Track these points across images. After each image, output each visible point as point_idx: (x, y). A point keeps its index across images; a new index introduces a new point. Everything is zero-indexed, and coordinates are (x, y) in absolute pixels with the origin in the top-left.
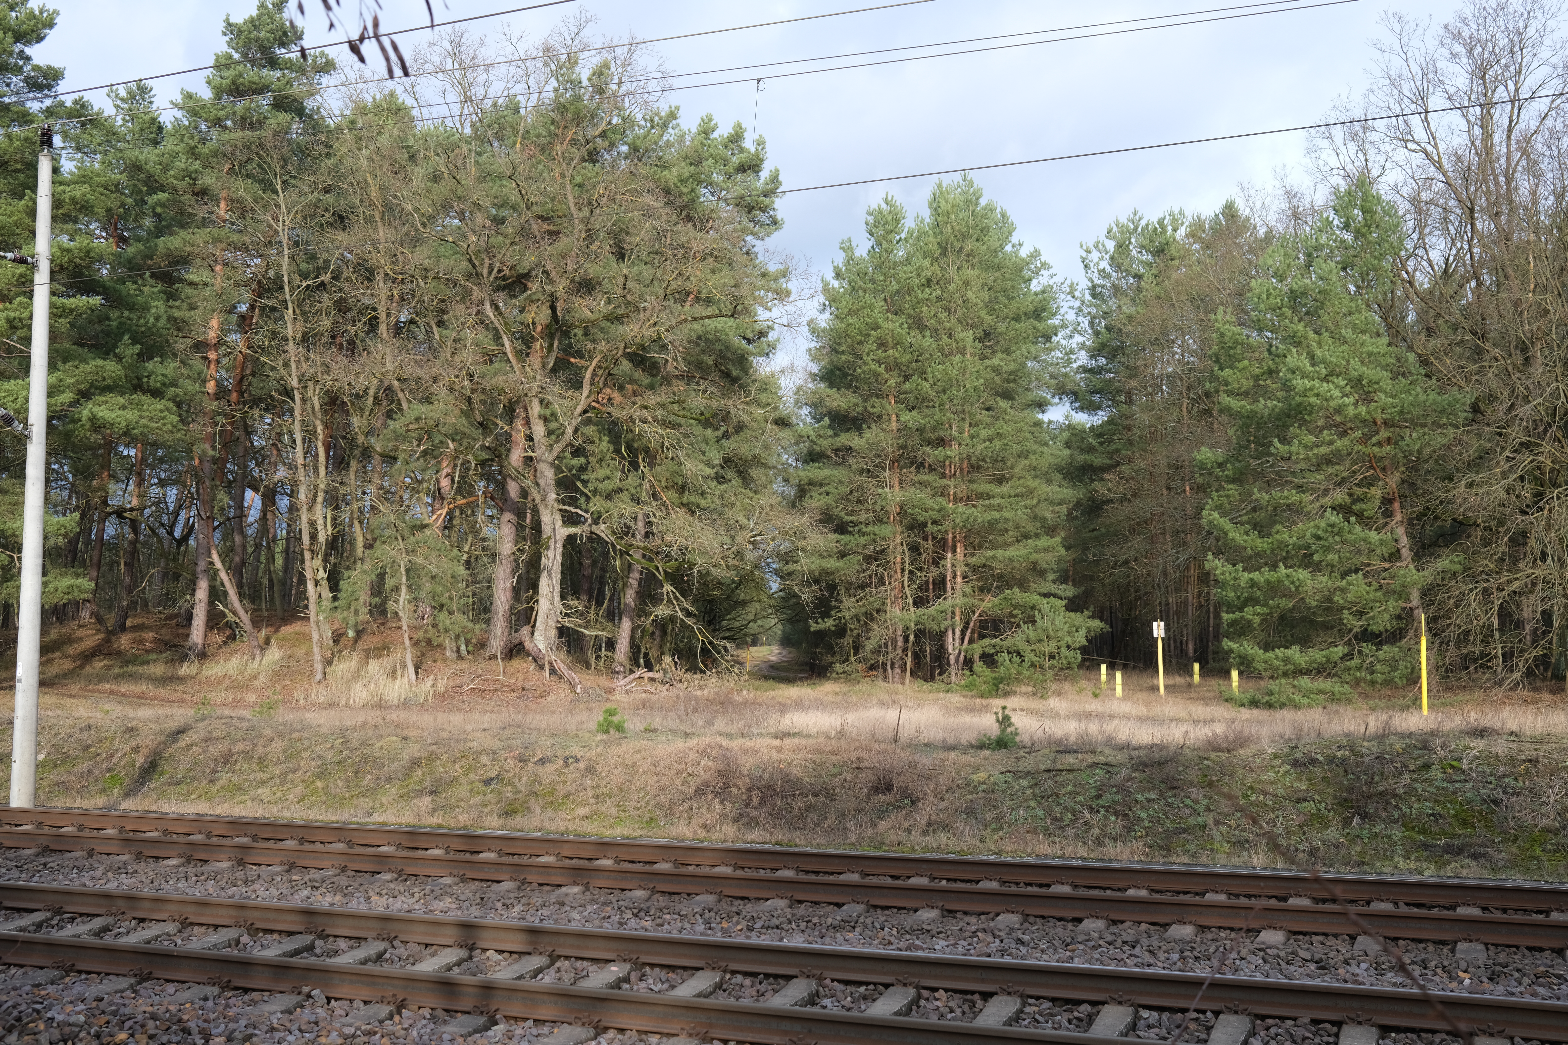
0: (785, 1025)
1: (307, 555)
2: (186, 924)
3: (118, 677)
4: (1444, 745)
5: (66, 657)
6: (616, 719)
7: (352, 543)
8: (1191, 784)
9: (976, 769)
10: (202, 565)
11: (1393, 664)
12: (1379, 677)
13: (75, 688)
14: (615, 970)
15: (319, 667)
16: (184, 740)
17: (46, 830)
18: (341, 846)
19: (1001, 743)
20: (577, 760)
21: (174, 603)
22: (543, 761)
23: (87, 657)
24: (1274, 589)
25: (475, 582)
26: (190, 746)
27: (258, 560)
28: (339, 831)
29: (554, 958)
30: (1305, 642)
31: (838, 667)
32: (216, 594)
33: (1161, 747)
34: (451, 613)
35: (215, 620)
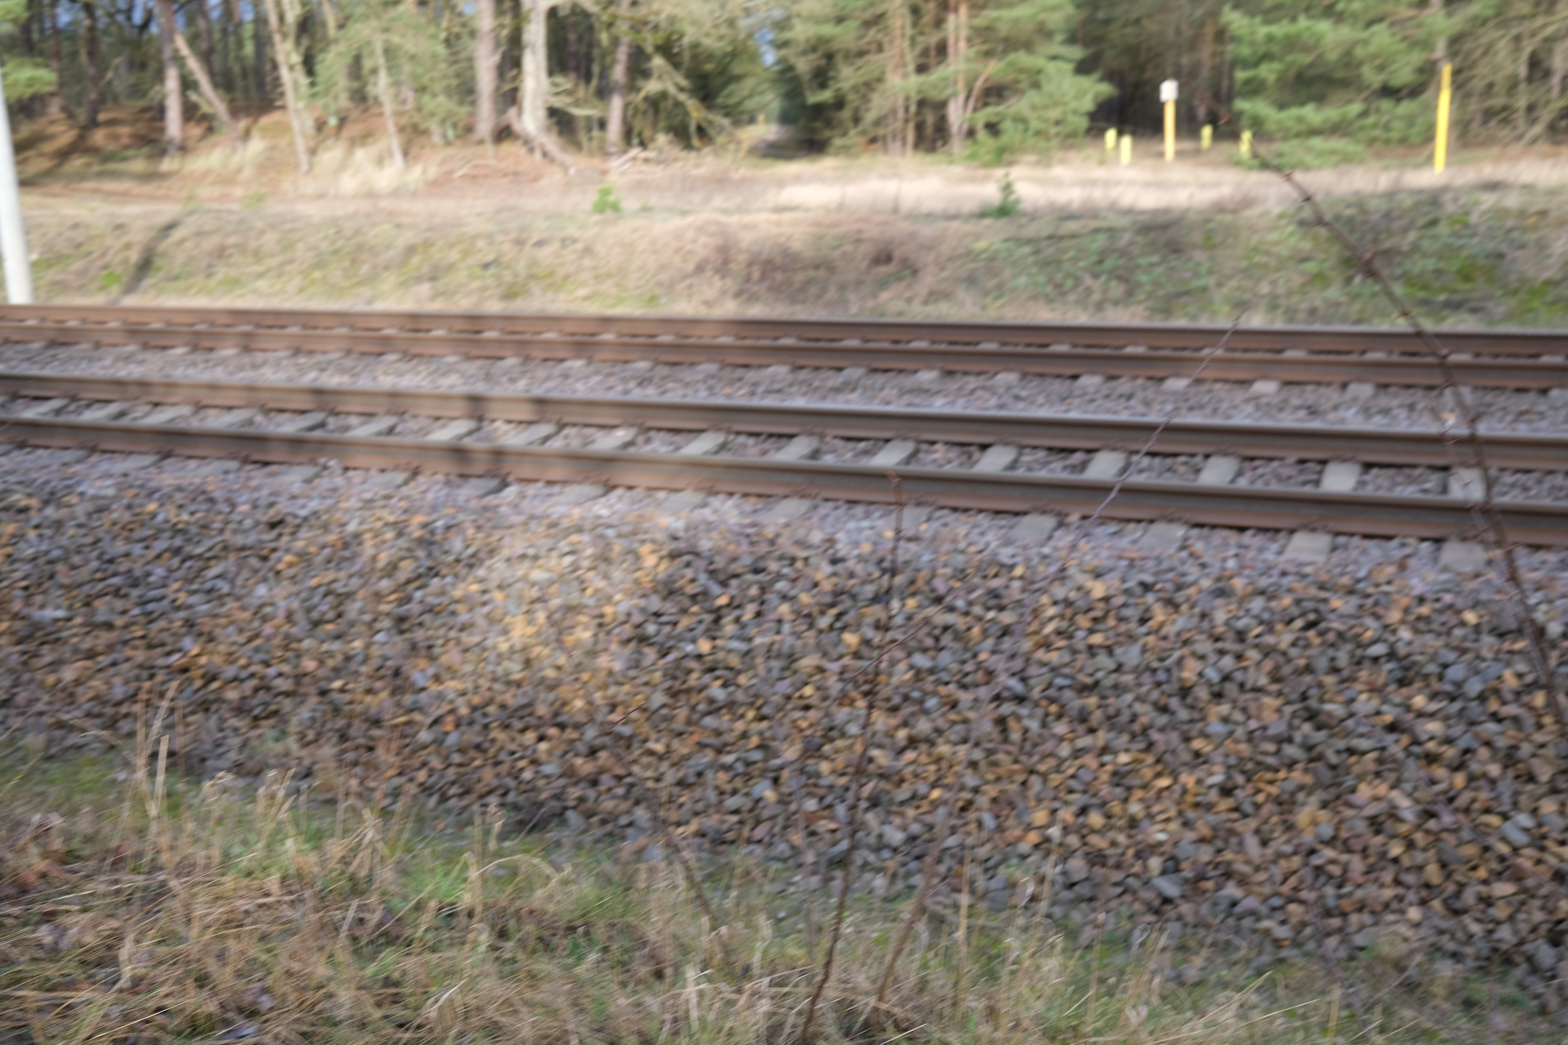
0: (788, 478)
1: (277, 38)
2: (200, 407)
3: (101, 175)
4: (1455, 200)
5: (41, 155)
6: (611, 198)
7: (324, 25)
8: (1195, 247)
9: (978, 237)
10: (167, 53)
11: (1410, 121)
12: (1395, 135)
13: (57, 188)
14: (622, 435)
15: (303, 158)
16: (176, 235)
17: (49, 324)
18: (343, 331)
19: (1004, 211)
20: (575, 241)
21: (144, 94)
22: (540, 244)
23: (64, 155)
24: (1291, 44)
25: (456, 62)
26: (182, 241)
27: (226, 46)
28: (341, 316)
29: (561, 426)
30: (1320, 99)
31: (838, 142)
32: (187, 84)
33: (1166, 211)
34: (434, 95)
35: (190, 112)
